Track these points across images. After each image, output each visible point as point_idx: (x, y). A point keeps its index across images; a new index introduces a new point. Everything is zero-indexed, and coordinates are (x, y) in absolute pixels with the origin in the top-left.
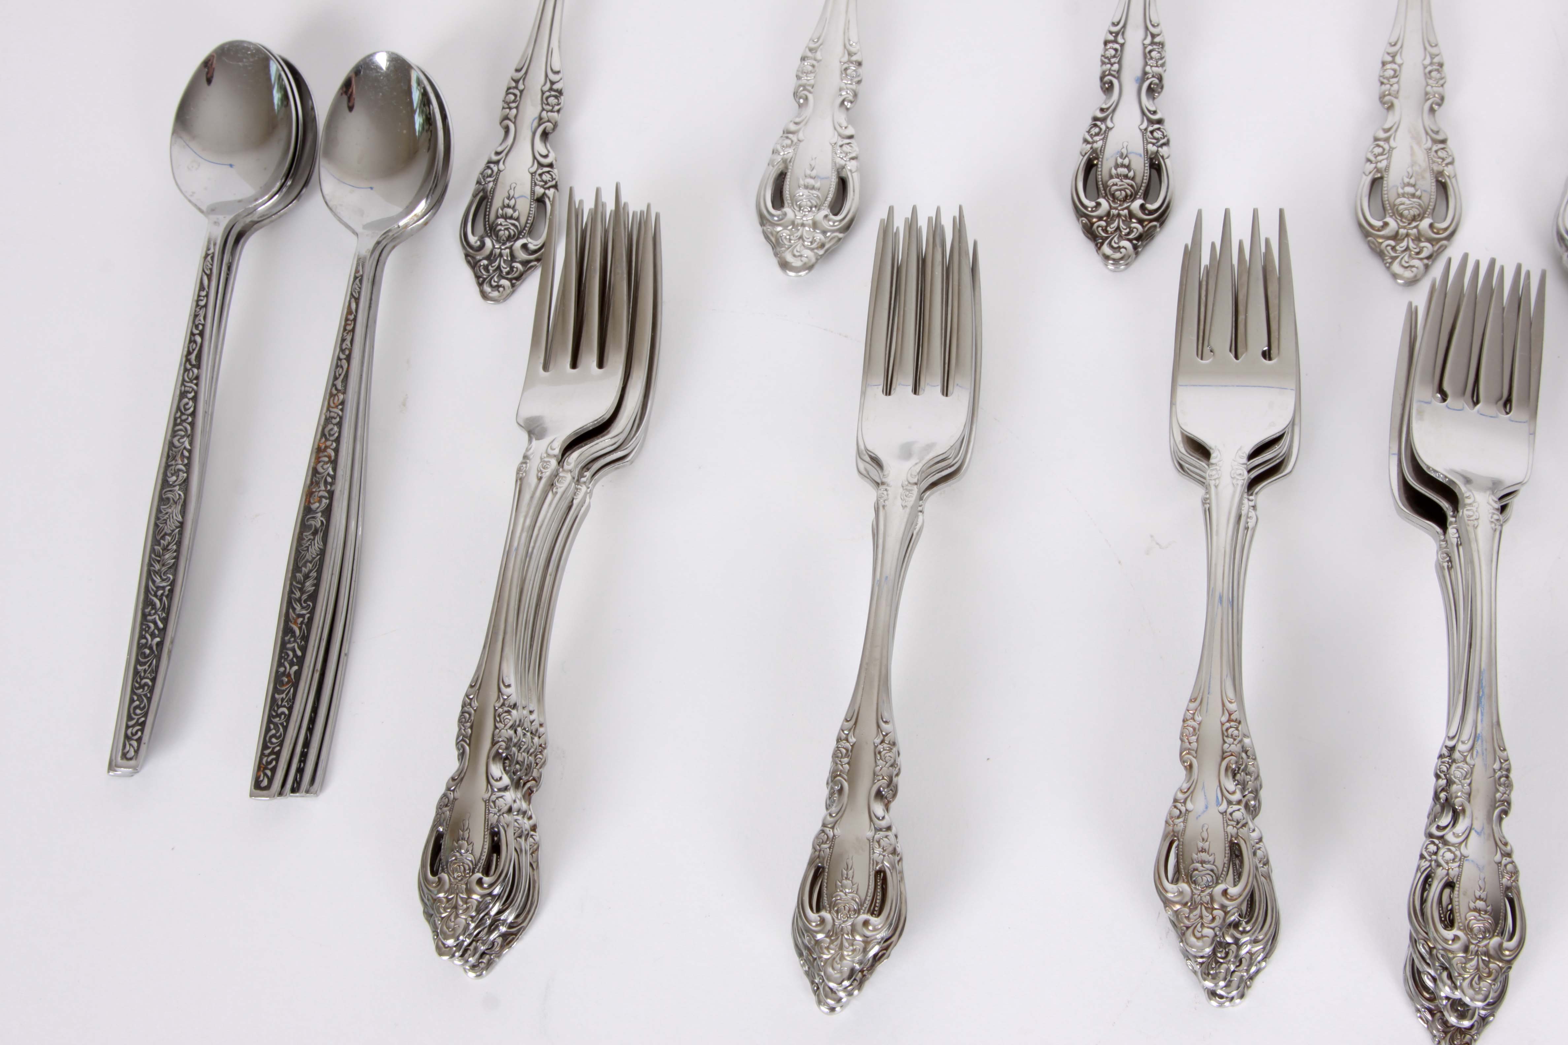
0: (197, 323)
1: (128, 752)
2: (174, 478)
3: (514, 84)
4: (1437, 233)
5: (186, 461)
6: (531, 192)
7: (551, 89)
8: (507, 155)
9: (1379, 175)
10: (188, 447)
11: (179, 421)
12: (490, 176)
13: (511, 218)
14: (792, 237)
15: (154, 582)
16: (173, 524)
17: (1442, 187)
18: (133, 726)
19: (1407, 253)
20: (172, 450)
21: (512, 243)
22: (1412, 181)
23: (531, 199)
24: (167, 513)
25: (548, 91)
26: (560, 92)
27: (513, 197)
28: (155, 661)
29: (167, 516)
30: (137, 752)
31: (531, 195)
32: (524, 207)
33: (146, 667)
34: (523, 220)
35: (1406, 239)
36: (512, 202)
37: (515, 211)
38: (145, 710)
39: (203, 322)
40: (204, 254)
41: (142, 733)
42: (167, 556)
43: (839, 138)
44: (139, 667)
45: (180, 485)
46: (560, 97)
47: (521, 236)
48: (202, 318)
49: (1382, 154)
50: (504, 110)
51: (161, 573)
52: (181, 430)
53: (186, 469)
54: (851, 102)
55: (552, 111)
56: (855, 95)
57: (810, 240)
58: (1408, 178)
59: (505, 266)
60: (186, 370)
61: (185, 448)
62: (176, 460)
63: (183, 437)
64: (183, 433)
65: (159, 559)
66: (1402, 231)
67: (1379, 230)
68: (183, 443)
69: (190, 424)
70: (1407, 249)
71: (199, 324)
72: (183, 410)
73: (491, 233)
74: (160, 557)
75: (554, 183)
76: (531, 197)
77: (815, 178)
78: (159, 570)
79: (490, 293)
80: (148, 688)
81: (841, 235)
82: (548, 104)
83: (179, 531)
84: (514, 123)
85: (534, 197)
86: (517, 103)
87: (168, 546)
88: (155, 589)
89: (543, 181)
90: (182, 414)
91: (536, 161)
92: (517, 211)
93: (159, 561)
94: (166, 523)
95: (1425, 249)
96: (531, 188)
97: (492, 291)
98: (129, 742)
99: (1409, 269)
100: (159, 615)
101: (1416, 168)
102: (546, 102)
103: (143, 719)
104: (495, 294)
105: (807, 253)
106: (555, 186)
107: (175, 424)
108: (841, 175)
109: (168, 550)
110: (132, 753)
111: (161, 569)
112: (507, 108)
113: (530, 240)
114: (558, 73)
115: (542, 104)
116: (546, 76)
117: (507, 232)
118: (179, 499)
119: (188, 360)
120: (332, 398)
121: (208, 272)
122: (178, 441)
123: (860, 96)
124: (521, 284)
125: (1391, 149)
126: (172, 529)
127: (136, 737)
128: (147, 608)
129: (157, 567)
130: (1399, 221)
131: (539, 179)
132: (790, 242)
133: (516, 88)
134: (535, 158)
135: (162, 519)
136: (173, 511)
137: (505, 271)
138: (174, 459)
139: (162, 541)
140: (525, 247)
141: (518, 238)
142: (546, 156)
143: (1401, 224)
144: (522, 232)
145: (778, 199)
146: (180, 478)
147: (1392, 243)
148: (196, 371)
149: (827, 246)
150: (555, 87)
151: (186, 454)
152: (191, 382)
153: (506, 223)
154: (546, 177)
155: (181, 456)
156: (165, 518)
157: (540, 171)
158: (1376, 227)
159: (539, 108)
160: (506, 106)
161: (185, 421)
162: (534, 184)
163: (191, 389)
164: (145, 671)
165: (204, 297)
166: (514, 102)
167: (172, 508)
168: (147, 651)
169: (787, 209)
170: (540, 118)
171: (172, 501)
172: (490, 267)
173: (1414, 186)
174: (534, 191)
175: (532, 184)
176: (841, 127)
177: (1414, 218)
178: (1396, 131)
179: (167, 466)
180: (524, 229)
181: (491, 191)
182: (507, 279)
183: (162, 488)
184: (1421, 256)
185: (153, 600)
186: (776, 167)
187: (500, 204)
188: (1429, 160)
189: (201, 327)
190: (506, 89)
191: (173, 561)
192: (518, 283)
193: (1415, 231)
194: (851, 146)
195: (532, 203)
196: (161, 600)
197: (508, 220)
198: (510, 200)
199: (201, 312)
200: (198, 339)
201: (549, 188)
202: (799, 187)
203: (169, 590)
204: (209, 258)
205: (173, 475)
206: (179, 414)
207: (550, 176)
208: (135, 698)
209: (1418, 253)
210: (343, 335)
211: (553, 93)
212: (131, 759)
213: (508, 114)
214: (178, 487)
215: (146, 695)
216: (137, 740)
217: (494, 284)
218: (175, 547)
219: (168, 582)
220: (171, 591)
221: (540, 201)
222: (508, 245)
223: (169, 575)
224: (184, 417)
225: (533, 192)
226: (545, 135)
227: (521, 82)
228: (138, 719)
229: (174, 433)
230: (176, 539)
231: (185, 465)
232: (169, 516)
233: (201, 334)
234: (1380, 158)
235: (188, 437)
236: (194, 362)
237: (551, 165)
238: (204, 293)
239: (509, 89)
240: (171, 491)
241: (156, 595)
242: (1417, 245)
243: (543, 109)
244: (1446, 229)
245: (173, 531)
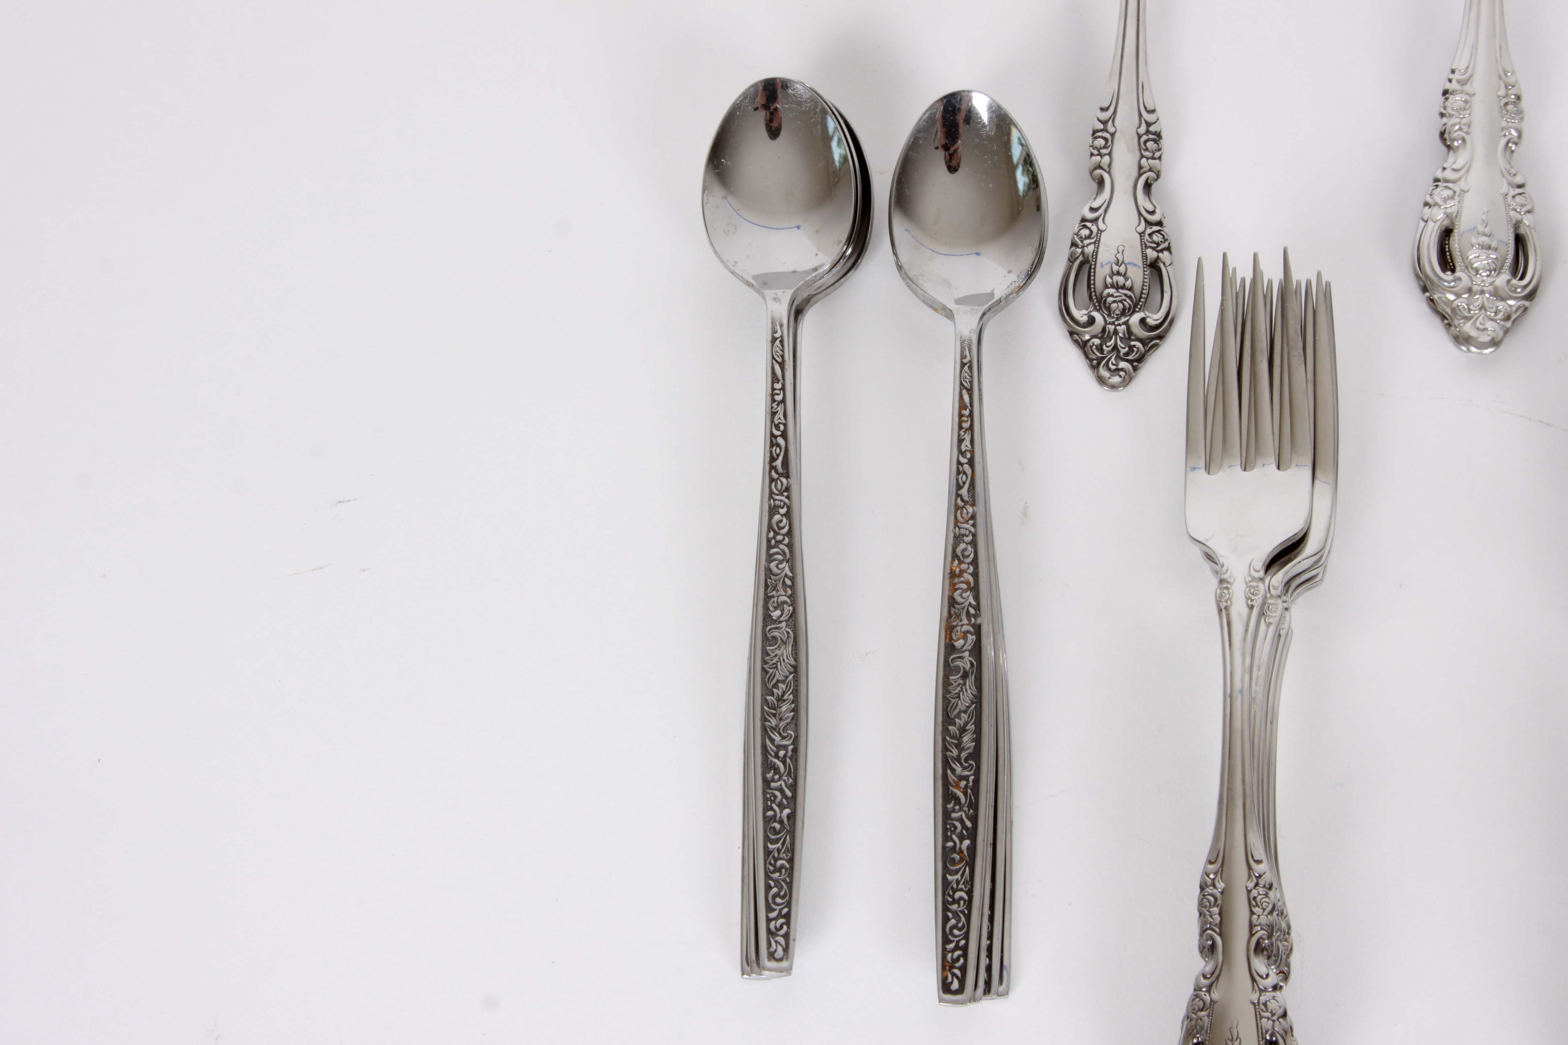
0: (776, 422)
1: (776, 951)
2: (778, 613)
3: (1101, 126)
5: (789, 592)
6: (1143, 256)
7: (1148, 132)
8: (1106, 211)
10: (790, 574)
11: (773, 542)
12: (1089, 237)
13: (1123, 287)
14: (1471, 307)
15: (772, 741)
16: (785, 669)
18: (776, 919)
20: (770, 578)
21: (1127, 318)
23: (1144, 264)
24: (776, 656)
25: (1144, 134)
26: (1158, 135)
27: (1123, 262)
28: (788, 837)
29: (776, 659)
30: (786, 950)
31: (1143, 259)
32: (1137, 276)
33: (779, 845)
34: (1137, 289)
36: (1122, 269)
37: (1127, 279)
38: (787, 898)
39: (783, 421)
40: (770, 339)
41: (789, 927)
42: (784, 709)
43: (1510, 188)
44: (771, 846)
45: (786, 621)
46: (1158, 141)
47: (1137, 310)
48: (782, 416)
50: (1093, 158)
51: (779, 729)
52: (777, 553)
53: (791, 601)
54: (1516, 144)
55: (1153, 158)
56: (1520, 135)
57: (1494, 310)
59: (1123, 346)
60: (772, 480)
61: (786, 575)
62: (778, 591)
63: (781, 562)
64: (780, 557)
65: (774, 712)
68: (783, 569)
69: (787, 546)
71: (780, 423)
72: (776, 529)
73: (1100, 305)
74: (775, 709)
75: (1165, 245)
76: (1143, 262)
77: (1490, 236)
78: (776, 725)
79: (1109, 378)
80: (786, 871)
81: (1527, 303)
82: (1147, 150)
83: (793, 677)
84: (1109, 173)
85: (1146, 262)
86: (1110, 149)
87: (783, 695)
88: (775, 749)
89: (1154, 242)
90: (776, 533)
91: (1142, 219)
92: (1130, 280)
93: (774, 715)
94: (776, 667)
96: (1142, 252)
97: (1112, 375)
98: (773, 938)
100: (784, 781)
102: (1144, 148)
103: (786, 910)
104: (1116, 379)
105: (1490, 325)
106: (1168, 249)
107: (769, 547)
108: (1518, 232)
109: (784, 701)
110: (780, 952)
111: (779, 724)
112: (1097, 155)
113: (1148, 314)
114: (1152, 112)
115: (1140, 150)
116: (1140, 116)
117: (1121, 305)
118: (788, 637)
119: (772, 468)
120: (959, 512)
121: (780, 360)
122: (777, 566)
123: (1525, 135)
124: (1143, 365)
126: (784, 674)
127: (782, 932)
128: (769, 773)
129: (774, 722)
131: (1149, 240)
132: (1470, 313)
133: (1105, 130)
134: (1140, 214)
135: (772, 663)
136: (783, 653)
137: (1123, 351)
138: (774, 589)
139: (775, 690)
140: (1143, 321)
141: (1134, 312)
142: (1152, 213)
144: (1138, 304)
145: (1447, 262)
146: (786, 611)
148: (784, 480)
149: (1514, 317)
150: (1152, 129)
151: (788, 582)
152: (781, 494)
153: (1118, 294)
154: (1157, 238)
155: (782, 585)
156: (774, 661)
157: (1149, 231)
159: (1138, 155)
160: (1096, 152)
161: (781, 542)
162: (1144, 246)
163: (782, 503)
164: (779, 851)
165: (780, 390)
166: (1105, 147)
167: (782, 649)
168: (777, 826)
169: (1458, 274)
170: (1140, 167)
171: (779, 640)
172: (1104, 347)
174: (1146, 254)
175: (1142, 247)
176: (1510, 174)
179: (767, 598)
180: (1140, 301)
181: (1093, 255)
182: (1127, 361)
183: (765, 625)
185: (775, 763)
186: (1438, 223)
187: (1107, 270)
189: (782, 427)
190: (1092, 132)
191: (792, 714)
192: (1140, 365)
194: (1524, 197)
195: (1145, 269)
196: (784, 762)
197: (1120, 290)
198: (1120, 266)
199: (779, 408)
200: (781, 441)
201: (1162, 251)
202: (1472, 246)
203: (792, 750)
204: (778, 342)
205: (776, 608)
206: (771, 534)
207: (1162, 237)
208: (772, 884)
210: (959, 435)
211: (1151, 136)
212: (781, 960)
213: (1100, 162)
214: (784, 624)
215: (784, 880)
216: (783, 936)
217: (1113, 367)
218: (791, 696)
219: (789, 740)
220: (795, 751)
221: (1154, 267)
222: (1123, 320)
223: (789, 731)
224: (779, 538)
225: (1144, 256)
226: (1148, 186)
227: (1110, 123)
228: (781, 910)
229: (770, 558)
230: (792, 688)
231: (789, 597)
232: (779, 659)
233: (784, 435)
235: (787, 562)
236: (780, 470)
237: (1160, 223)
238: (778, 386)
239: (1094, 132)
240: (777, 628)
241: (777, 757)
243: (1142, 156)
245: (787, 677)
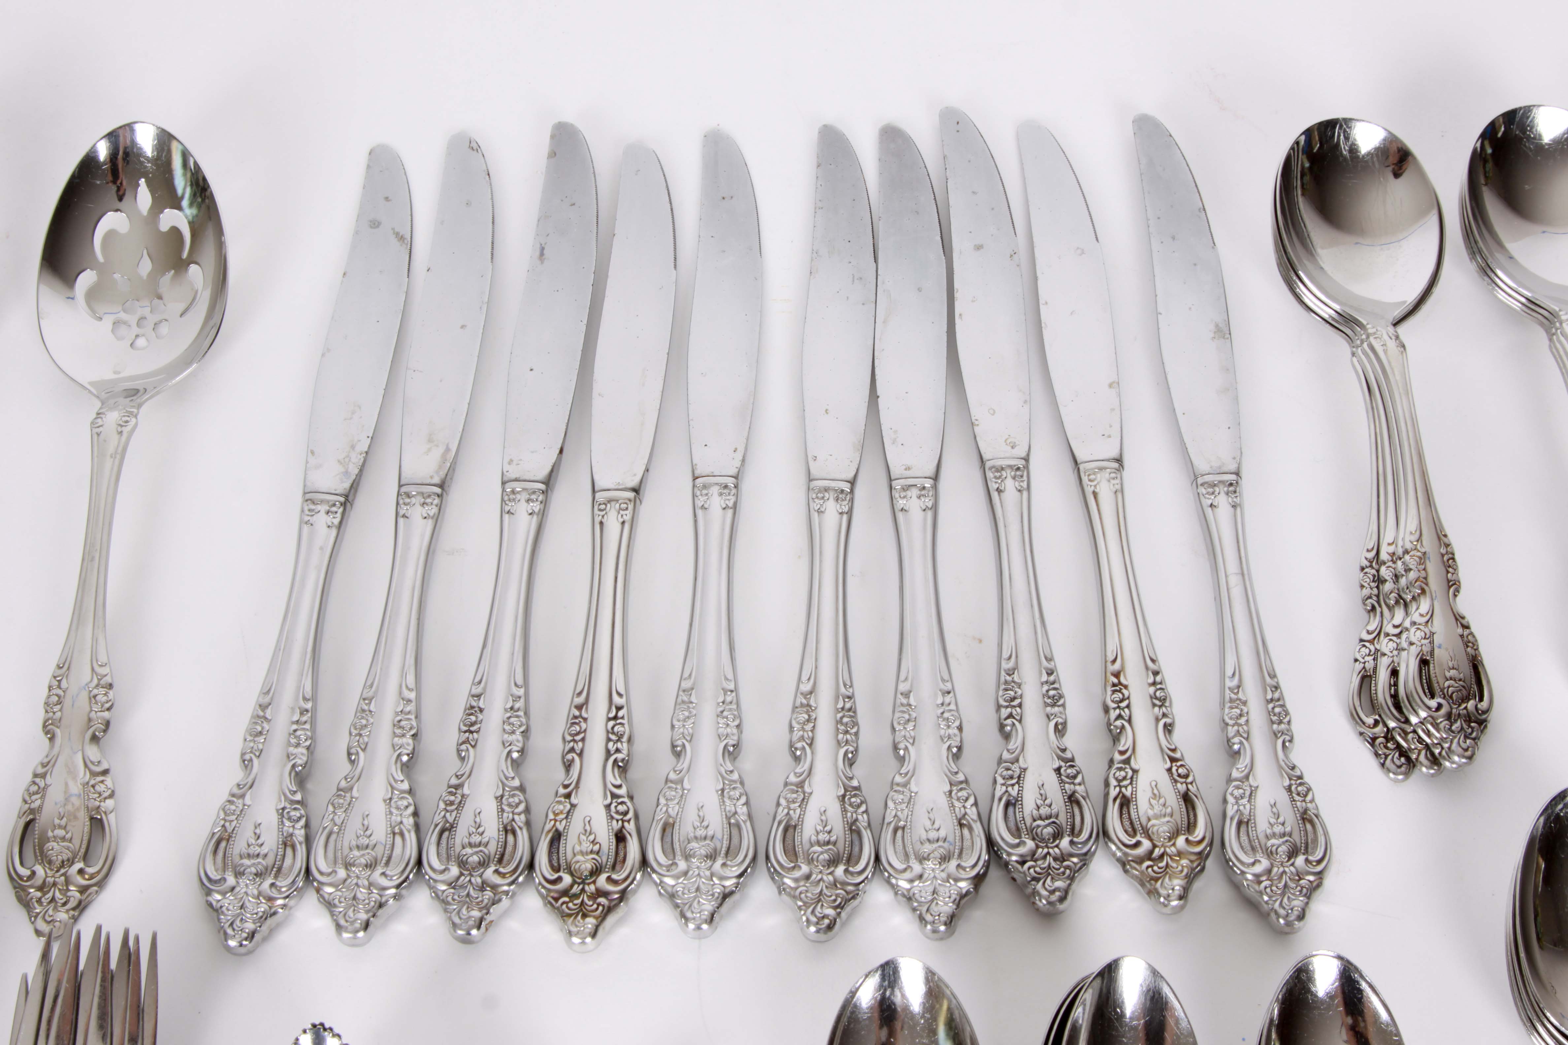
4: (88, 880)
9: (31, 817)
17: (97, 824)
19: (53, 904)
22: (63, 822)
35: (53, 889)
49: (37, 793)
58: (58, 819)
66: (50, 880)
67: (27, 881)
70: (53, 900)
95: (72, 899)
99: (52, 923)
101: (69, 807)
125: (47, 786)
130: (47, 869)
143: (48, 871)
147: (39, 894)
158: (24, 876)
173: (65, 828)
177: (63, 865)
178: (54, 765)
184: (67, 907)
188: (84, 796)
193: (63, 878)
209: (64, 904)
234: (34, 797)
242: (65, 895)
244: (99, 872)
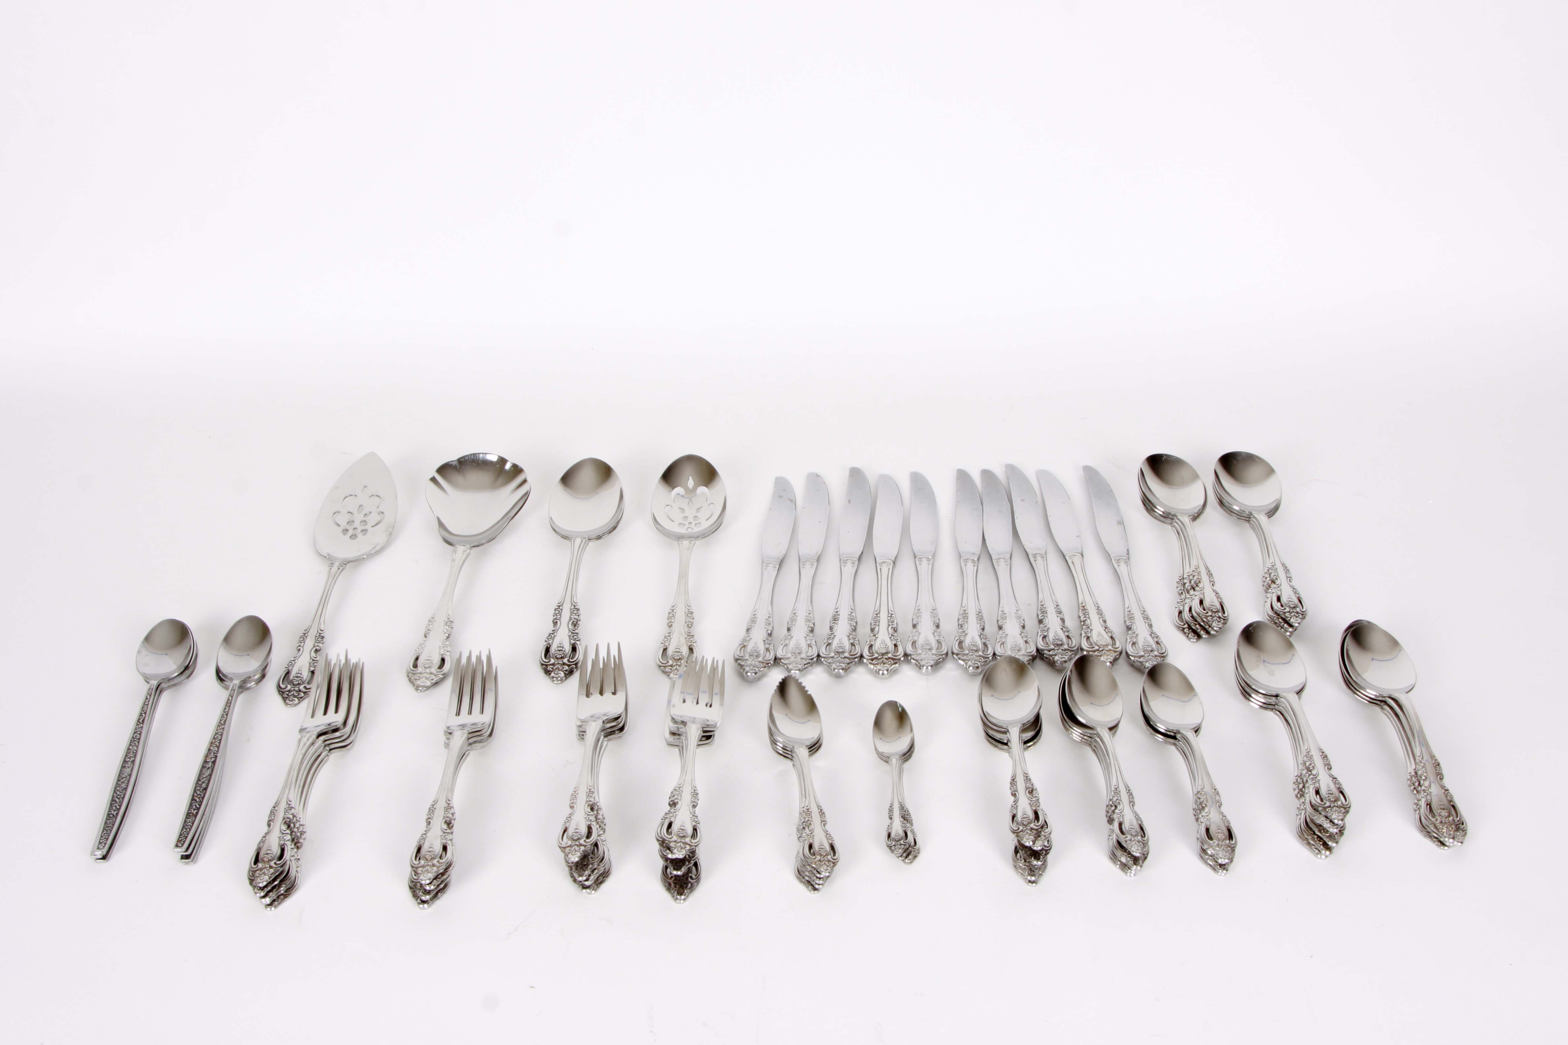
5: (134, 754)
6: (309, 668)
7: (319, 636)
8: (297, 661)
12: (290, 666)
15: (116, 793)
20: (129, 751)
23: (309, 671)
26: (323, 637)
27: (300, 670)
30: (109, 856)
32: (306, 673)
36: (300, 672)
42: (123, 785)
46: (323, 639)
47: (304, 684)
51: (120, 790)
52: (133, 744)
53: (135, 757)
55: (320, 642)
59: (296, 694)
60: (137, 725)
63: (134, 746)
71: (144, 711)
73: (290, 683)
79: (291, 704)
84: (303, 648)
87: (124, 781)
88: (117, 795)
89: (314, 665)
91: (311, 660)
92: (302, 674)
93: (119, 787)
100: (118, 804)
102: (317, 640)
104: (293, 704)
107: (131, 742)
112: (299, 643)
113: (309, 685)
114: (322, 631)
116: (318, 631)
117: (297, 682)
118: (130, 766)
119: (138, 721)
128: (112, 802)
131: (312, 665)
133: (304, 636)
134: (311, 658)
137: (297, 696)
138: (129, 754)
139: (121, 780)
140: (306, 687)
142: (317, 656)
144: (304, 682)
146: (132, 760)
150: (321, 635)
151: (135, 751)
155: (132, 752)
157: (314, 662)
159: (314, 642)
162: (310, 666)
163: (139, 730)
166: (303, 640)
167: (128, 770)
168: (112, 816)
170: (314, 645)
171: (127, 768)
172: (290, 695)
179: (126, 756)
180: (306, 681)
181: (289, 672)
182: (297, 698)
183: (123, 764)
185: (115, 799)
187: (295, 673)
190: (299, 638)
191: (126, 786)
192: (302, 700)
195: (309, 673)
196: (119, 799)
197: (298, 678)
199: (146, 706)
200: (144, 715)
201: (317, 666)
203: (123, 796)
204: (151, 690)
205: (128, 759)
206: (132, 739)
207: (318, 663)
213: (300, 645)
214: (130, 763)
217: (292, 700)
218: (127, 782)
219: (122, 793)
221: (313, 671)
222: (298, 686)
224: (135, 740)
226: (316, 651)
227: (306, 634)
229: (130, 745)
230: (128, 779)
233: (145, 713)
235: (136, 746)
236: (141, 722)
237: (319, 660)
240: (127, 764)
241: (117, 798)
